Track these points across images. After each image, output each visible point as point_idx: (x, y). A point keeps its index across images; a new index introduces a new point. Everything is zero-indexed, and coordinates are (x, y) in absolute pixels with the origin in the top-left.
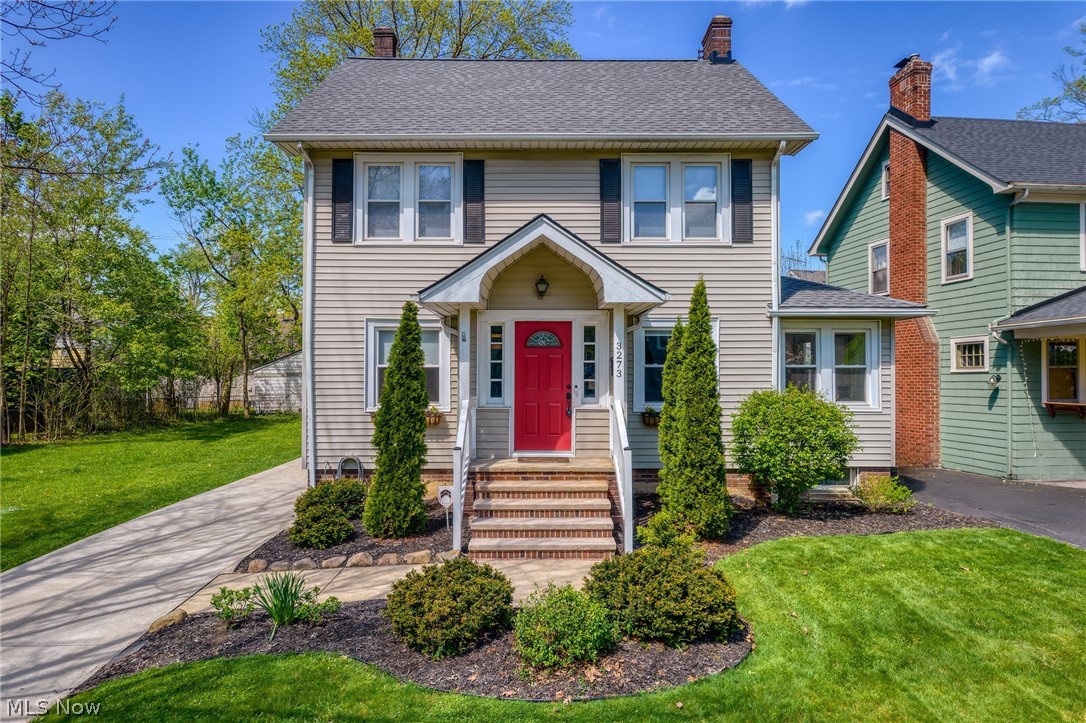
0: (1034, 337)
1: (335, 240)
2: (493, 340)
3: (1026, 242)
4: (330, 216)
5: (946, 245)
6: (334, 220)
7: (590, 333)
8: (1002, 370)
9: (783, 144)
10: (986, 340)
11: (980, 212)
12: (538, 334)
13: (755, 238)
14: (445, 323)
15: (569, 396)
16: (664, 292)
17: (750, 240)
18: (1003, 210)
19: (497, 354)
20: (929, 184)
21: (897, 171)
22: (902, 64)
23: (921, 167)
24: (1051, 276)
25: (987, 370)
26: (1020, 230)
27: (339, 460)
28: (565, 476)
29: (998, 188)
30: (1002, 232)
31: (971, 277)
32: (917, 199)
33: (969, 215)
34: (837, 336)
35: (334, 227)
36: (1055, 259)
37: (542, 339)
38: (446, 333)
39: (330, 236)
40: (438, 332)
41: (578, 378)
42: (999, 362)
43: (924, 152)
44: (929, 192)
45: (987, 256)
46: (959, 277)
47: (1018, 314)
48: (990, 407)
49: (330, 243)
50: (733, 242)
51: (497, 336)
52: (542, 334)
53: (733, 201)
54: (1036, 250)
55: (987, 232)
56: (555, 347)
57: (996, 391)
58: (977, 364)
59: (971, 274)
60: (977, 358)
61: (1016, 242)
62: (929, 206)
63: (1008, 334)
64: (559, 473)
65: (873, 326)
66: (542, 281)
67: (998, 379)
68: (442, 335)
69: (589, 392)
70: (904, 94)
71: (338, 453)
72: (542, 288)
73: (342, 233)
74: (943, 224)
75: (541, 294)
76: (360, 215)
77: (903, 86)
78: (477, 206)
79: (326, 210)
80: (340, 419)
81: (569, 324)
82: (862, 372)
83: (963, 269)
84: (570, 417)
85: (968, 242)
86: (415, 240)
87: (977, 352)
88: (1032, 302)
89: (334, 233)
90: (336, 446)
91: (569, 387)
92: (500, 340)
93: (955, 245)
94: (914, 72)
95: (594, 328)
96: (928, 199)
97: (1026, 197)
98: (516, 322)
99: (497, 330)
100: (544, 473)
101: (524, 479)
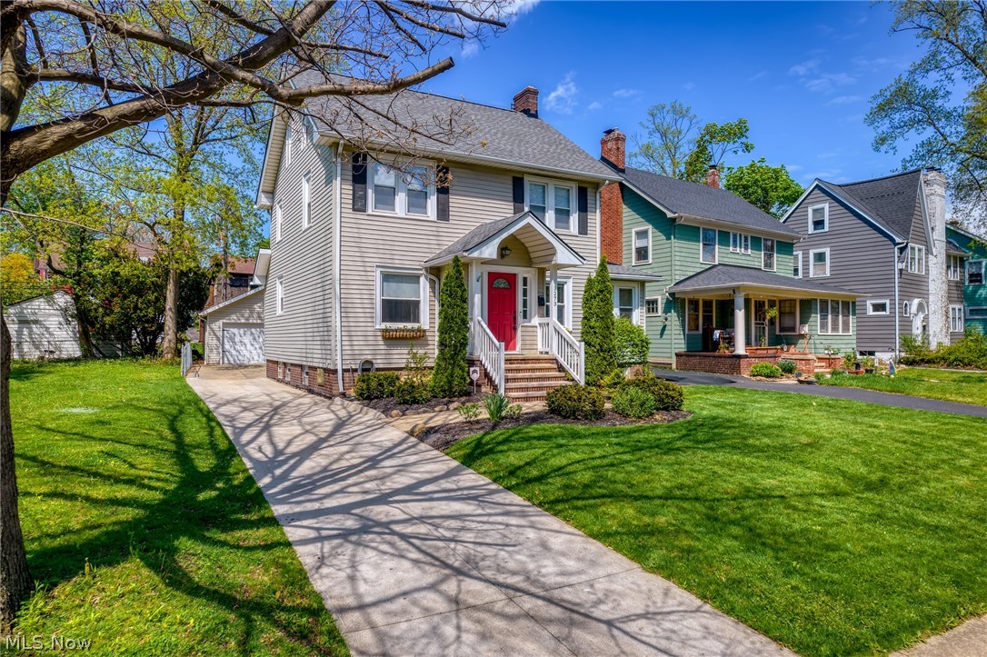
0: (683, 297)
1: (354, 209)
3: (680, 245)
4: (351, 192)
5: (636, 243)
6: (354, 195)
7: (525, 281)
8: (669, 314)
9: (607, 182)
10: (659, 298)
11: (656, 226)
12: (498, 280)
14: (427, 271)
15: (515, 318)
17: (586, 234)
18: (669, 227)
20: (624, 206)
21: (607, 196)
22: (609, 132)
23: (620, 195)
24: (689, 264)
25: (660, 314)
26: (678, 239)
27: (358, 362)
29: (670, 215)
30: (669, 238)
31: (650, 262)
32: (618, 214)
33: (650, 228)
34: (620, 290)
35: (354, 199)
36: (691, 255)
37: (502, 284)
38: (426, 277)
39: (351, 206)
40: (419, 277)
41: (520, 308)
42: (667, 310)
43: (622, 186)
44: (624, 211)
45: (660, 251)
46: (642, 262)
47: (677, 284)
48: (661, 337)
49: (351, 211)
50: (579, 233)
52: (501, 281)
53: (578, 210)
54: (684, 250)
55: (660, 238)
56: (508, 289)
57: (665, 326)
58: (653, 311)
59: (650, 261)
60: (653, 308)
61: (677, 244)
62: (624, 219)
63: (672, 295)
65: (635, 285)
66: (506, 248)
67: (666, 319)
68: (422, 279)
69: (525, 317)
70: (610, 150)
71: (357, 357)
73: (359, 205)
74: (633, 230)
75: (504, 256)
76: (371, 194)
77: (610, 145)
78: (445, 197)
79: (349, 187)
80: (359, 333)
81: (516, 275)
82: (631, 310)
83: (645, 257)
84: (515, 329)
85: (649, 242)
86: (406, 215)
87: (653, 305)
88: (682, 278)
89: (354, 205)
90: (357, 352)
91: (515, 312)
93: (641, 243)
94: (617, 139)
95: (528, 278)
96: (624, 215)
97: (682, 222)
98: (488, 272)
101: (525, 363)
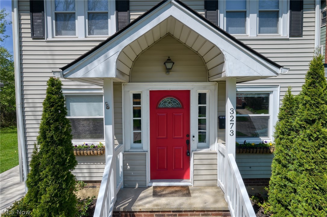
1: (33, 38)
2: (135, 103)
4: (29, 22)
6: (32, 24)
7: (202, 98)
12: (165, 99)
13: (304, 33)
15: (188, 143)
16: (279, 67)
17: (300, 35)
19: (137, 113)
28: (189, 213)
35: (32, 28)
39: (30, 35)
41: (194, 129)
49: (31, 39)
50: (290, 36)
51: (138, 100)
52: (168, 99)
53: (290, 9)
56: (178, 108)
64: (185, 211)
66: (169, 60)
72: (169, 65)
73: (38, 33)
75: (168, 70)
76: (50, 21)
78: (126, 13)
81: (188, 92)
84: (189, 155)
86: (86, 37)
89: (33, 33)
92: (139, 103)
95: (205, 94)
98: (151, 91)
99: (137, 97)
100: (173, 211)
